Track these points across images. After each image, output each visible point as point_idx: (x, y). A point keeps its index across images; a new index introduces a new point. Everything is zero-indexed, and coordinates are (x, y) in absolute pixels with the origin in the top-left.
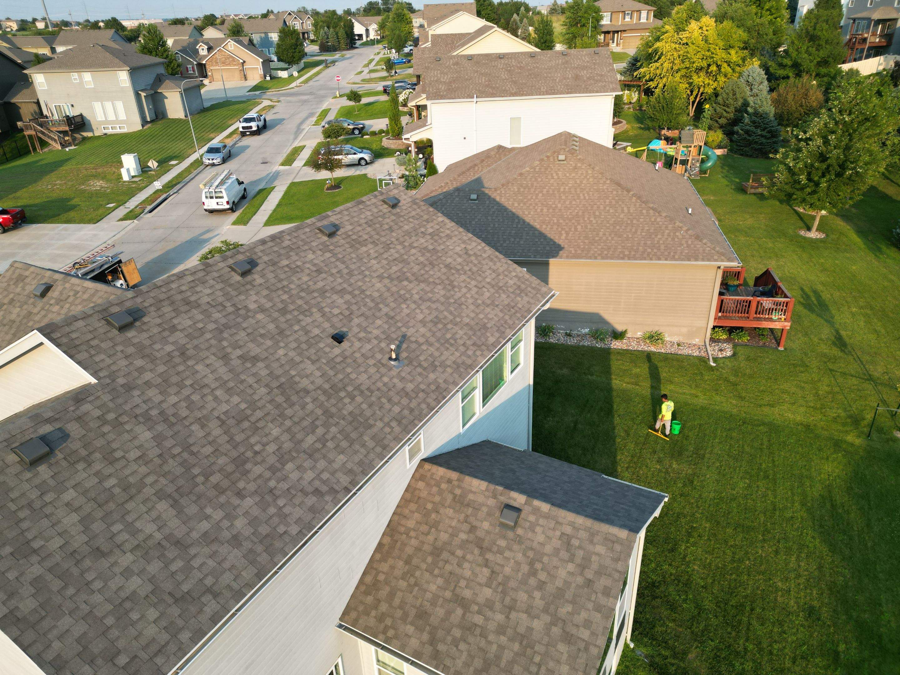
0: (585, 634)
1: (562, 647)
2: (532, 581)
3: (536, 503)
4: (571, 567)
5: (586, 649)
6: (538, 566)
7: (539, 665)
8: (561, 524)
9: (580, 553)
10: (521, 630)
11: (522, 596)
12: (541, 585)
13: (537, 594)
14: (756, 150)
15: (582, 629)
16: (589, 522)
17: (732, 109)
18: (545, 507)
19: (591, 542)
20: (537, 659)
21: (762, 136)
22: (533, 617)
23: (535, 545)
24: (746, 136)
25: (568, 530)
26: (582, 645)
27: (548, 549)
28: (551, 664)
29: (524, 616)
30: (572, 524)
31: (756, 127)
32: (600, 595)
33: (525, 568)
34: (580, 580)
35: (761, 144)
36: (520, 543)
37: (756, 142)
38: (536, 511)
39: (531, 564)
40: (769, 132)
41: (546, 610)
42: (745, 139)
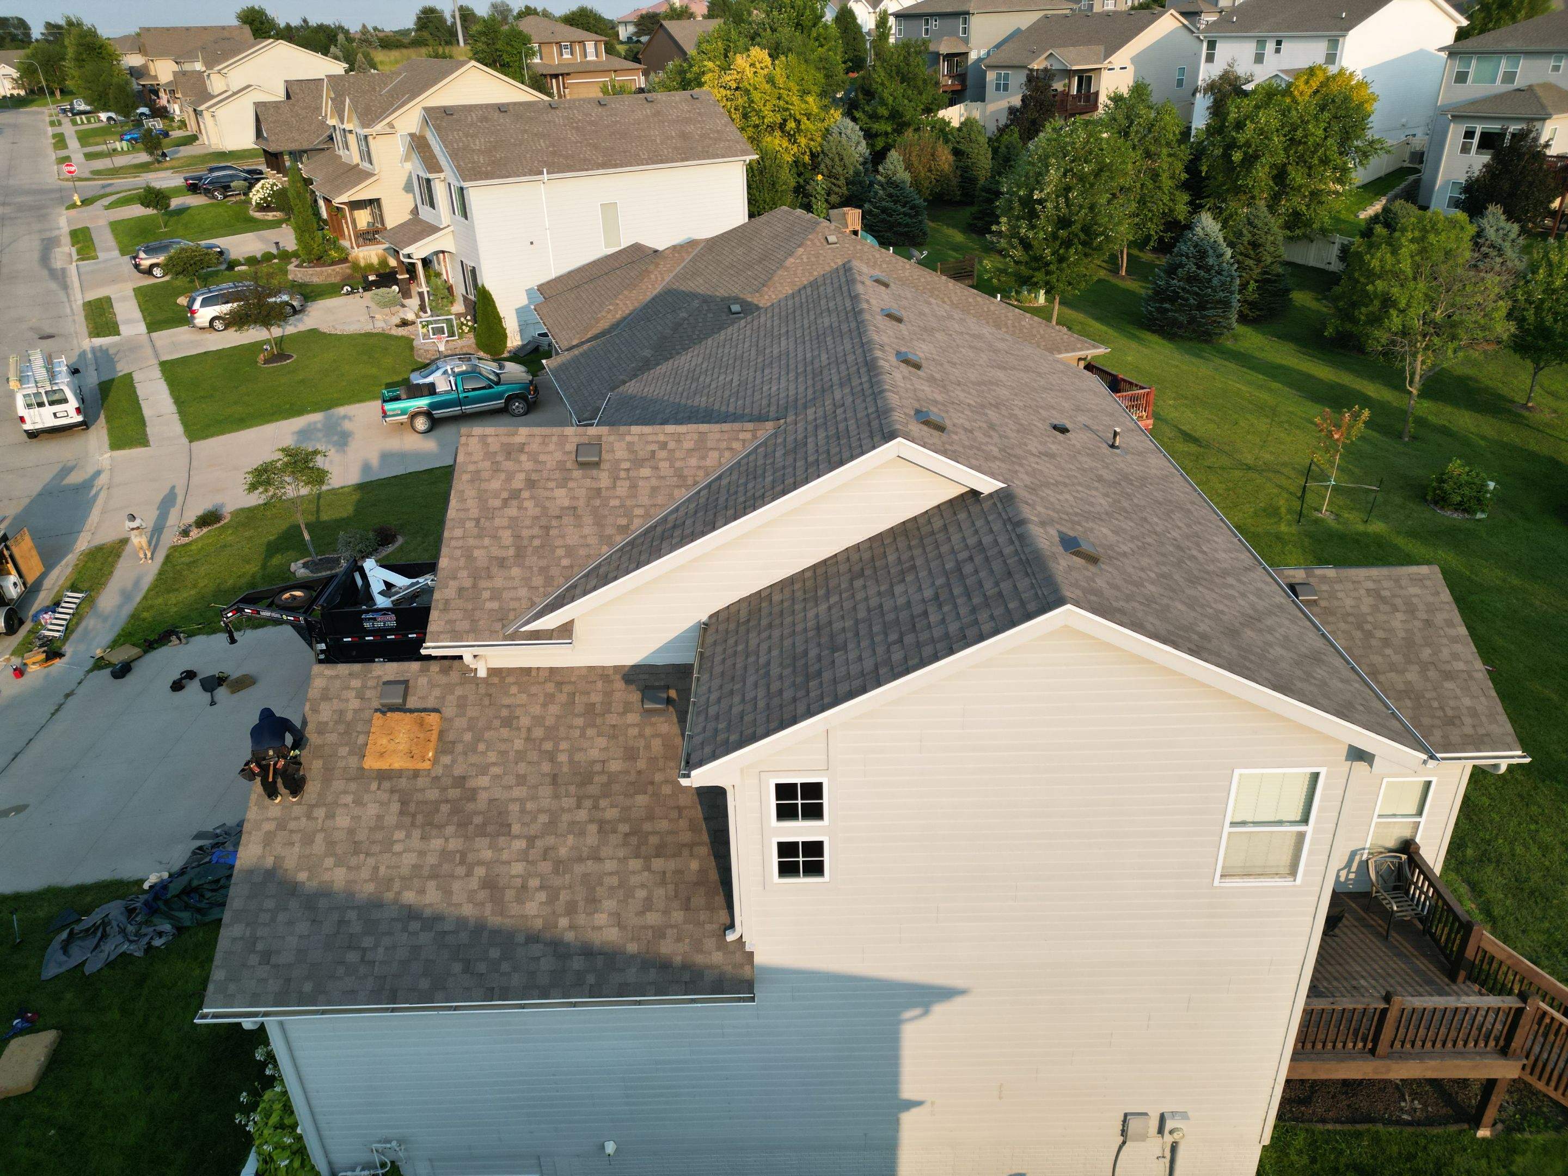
0: (1460, 666)
1: (1449, 685)
2: (1374, 642)
3: (1319, 572)
4: (1400, 616)
5: (1471, 677)
6: (1368, 627)
7: (1442, 708)
8: (1359, 582)
9: (1398, 601)
10: (1401, 687)
11: (1377, 659)
12: (1386, 642)
13: (1388, 651)
14: (901, 234)
15: (1454, 663)
16: (1384, 571)
17: (842, 182)
18: (1330, 572)
19: (1401, 587)
20: (1435, 704)
21: (905, 214)
22: (1402, 672)
23: (1349, 610)
24: (884, 216)
25: (1370, 585)
26: (1465, 676)
27: (1365, 609)
28: (1452, 703)
29: (1393, 674)
30: (1368, 578)
31: (895, 202)
32: (1446, 629)
33: (1358, 634)
34: (1417, 624)
35: (907, 225)
36: (1333, 613)
37: (900, 224)
38: (1324, 579)
39: (1360, 627)
40: (911, 208)
41: (1409, 662)
42: (883, 221)
